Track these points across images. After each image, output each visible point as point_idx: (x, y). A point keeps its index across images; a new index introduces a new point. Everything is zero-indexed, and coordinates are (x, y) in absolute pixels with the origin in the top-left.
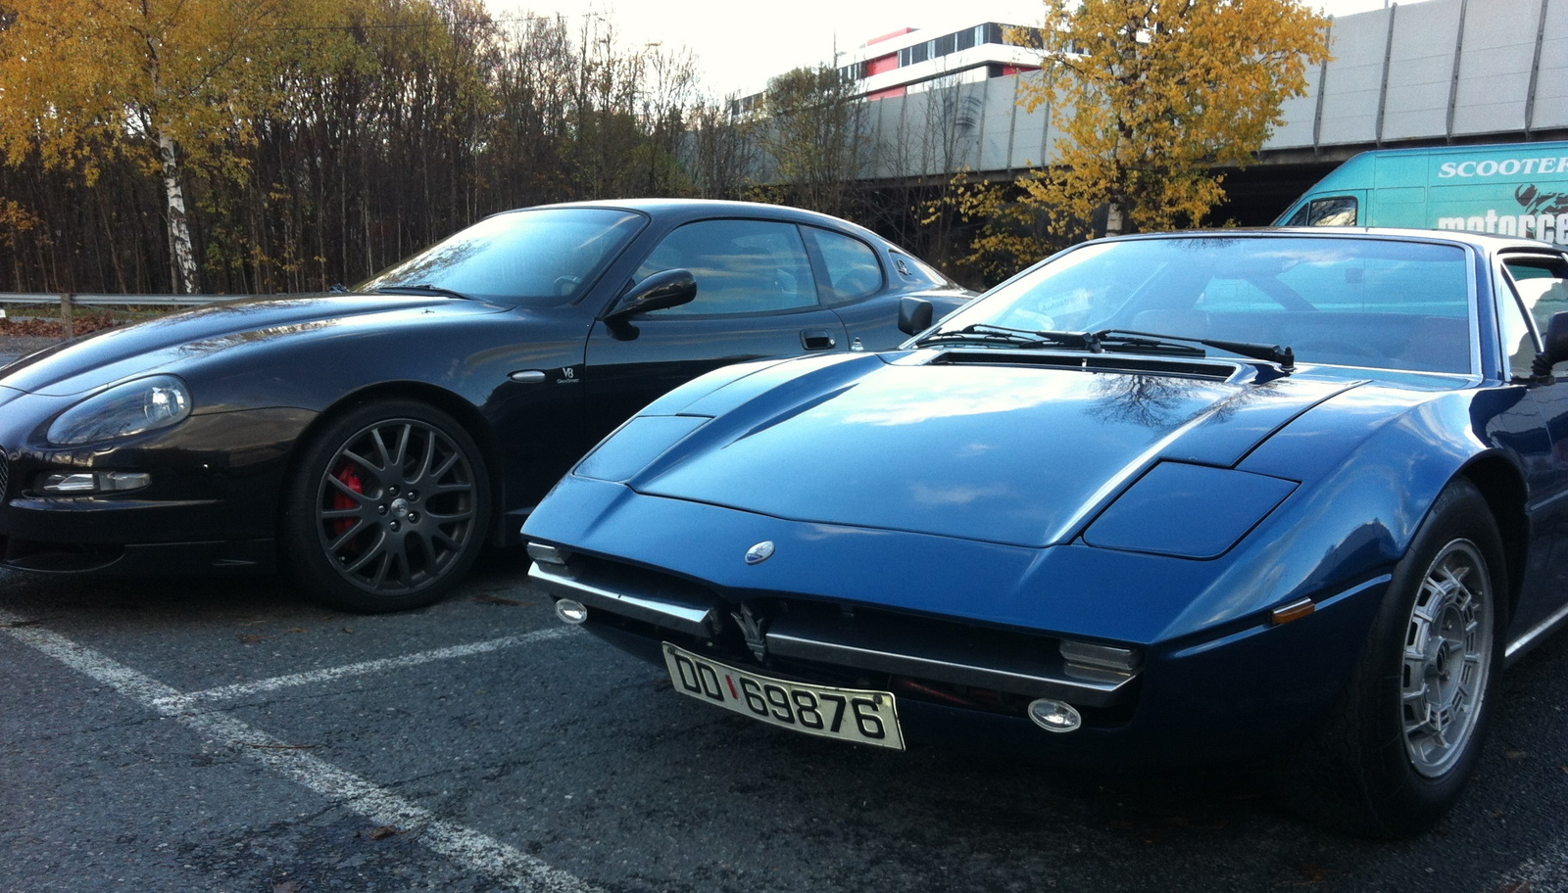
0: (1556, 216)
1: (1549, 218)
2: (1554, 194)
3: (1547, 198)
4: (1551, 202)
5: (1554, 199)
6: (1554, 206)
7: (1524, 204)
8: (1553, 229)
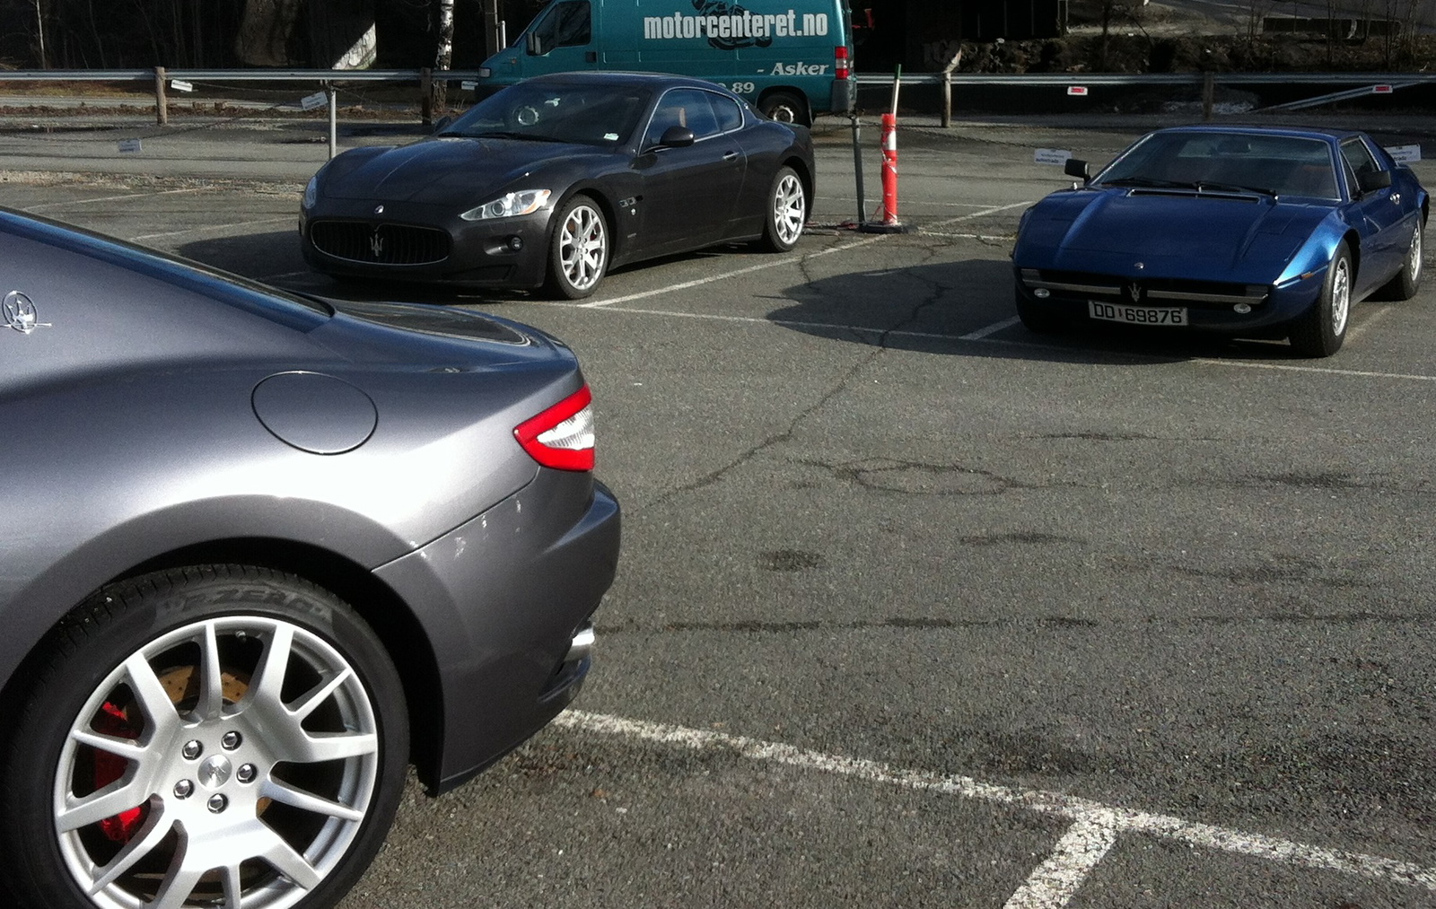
0: (718, 18)
1: (714, 18)
2: (716, 3)
3: (712, 4)
4: (714, 8)
5: (716, 5)
6: (717, 10)
7: (698, 9)
8: (717, 26)
